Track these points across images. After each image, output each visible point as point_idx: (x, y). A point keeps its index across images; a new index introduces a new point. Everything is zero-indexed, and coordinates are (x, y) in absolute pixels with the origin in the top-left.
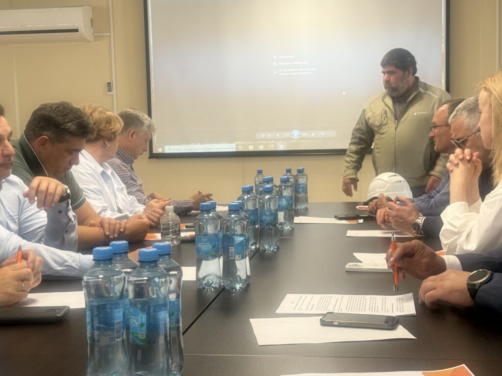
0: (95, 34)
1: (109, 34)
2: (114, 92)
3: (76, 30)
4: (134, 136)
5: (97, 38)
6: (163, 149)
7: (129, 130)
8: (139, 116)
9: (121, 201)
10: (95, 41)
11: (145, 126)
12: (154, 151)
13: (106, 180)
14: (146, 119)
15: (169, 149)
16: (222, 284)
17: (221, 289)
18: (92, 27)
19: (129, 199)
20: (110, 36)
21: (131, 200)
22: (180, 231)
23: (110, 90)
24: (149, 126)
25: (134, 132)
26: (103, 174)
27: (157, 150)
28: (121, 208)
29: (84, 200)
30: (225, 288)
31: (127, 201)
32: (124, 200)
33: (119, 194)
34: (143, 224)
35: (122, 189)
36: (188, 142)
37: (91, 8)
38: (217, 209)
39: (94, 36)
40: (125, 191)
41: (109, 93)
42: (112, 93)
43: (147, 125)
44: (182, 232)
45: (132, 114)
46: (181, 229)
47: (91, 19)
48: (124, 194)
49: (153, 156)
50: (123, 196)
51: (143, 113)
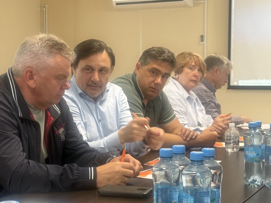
1: (204, 1)
2: (205, 42)
4: (218, 72)
6: (238, 83)
7: (214, 68)
8: (220, 58)
9: (201, 118)
10: (194, 6)
11: (225, 64)
12: (232, 84)
13: (190, 103)
14: (226, 60)
15: (242, 83)
16: (264, 182)
17: (262, 186)
19: (207, 117)
20: (204, 3)
21: (208, 117)
22: (239, 142)
23: (202, 40)
24: (228, 64)
25: (217, 69)
26: (189, 98)
27: (234, 83)
28: (201, 123)
29: (175, 116)
30: (265, 185)
31: (205, 118)
32: (203, 118)
33: (199, 113)
34: (213, 135)
35: (202, 110)
36: (256, 78)
38: (262, 127)
39: (194, 3)
40: (204, 112)
41: (201, 43)
42: (203, 43)
43: (226, 63)
44: (240, 142)
45: (215, 57)
46: (240, 140)
48: (203, 114)
49: (231, 88)
50: (203, 115)
51: (223, 56)
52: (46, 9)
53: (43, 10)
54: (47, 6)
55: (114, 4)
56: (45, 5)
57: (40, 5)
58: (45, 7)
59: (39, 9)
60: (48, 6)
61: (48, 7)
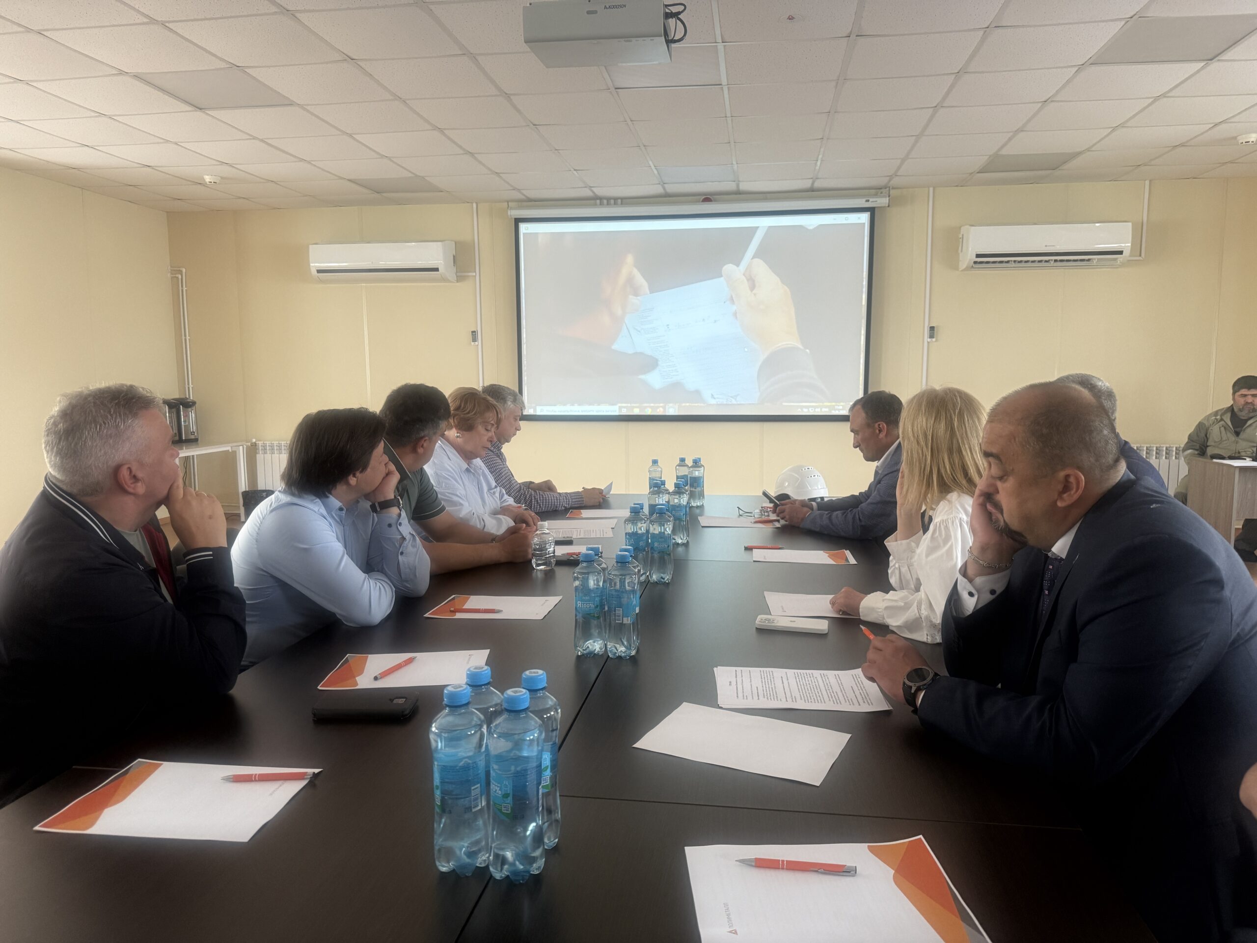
0: (458, 274)
1: (474, 274)
2: (479, 343)
3: (437, 270)
5: (460, 278)
10: (457, 281)
18: (454, 266)
20: (475, 276)
23: (474, 339)
37: (454, 243)
39: (457, 276)
41: (472, 343)
47: (454, 256)
52: (182, 277)
53: (178, 278)
54: (184, 270)
55: (314, 272)
56: (181, 269)
57: (169, 267)
58: (181, 272)
59: (169, 275)
60: (186, 271)
61: (185, 273)
